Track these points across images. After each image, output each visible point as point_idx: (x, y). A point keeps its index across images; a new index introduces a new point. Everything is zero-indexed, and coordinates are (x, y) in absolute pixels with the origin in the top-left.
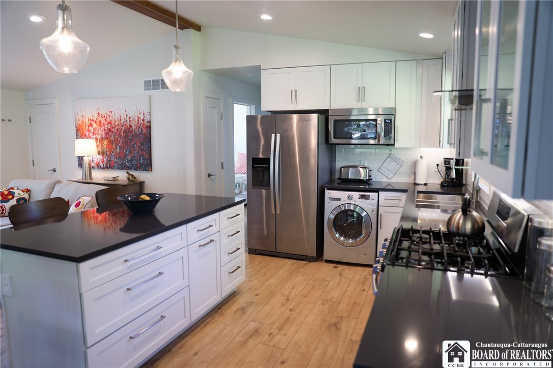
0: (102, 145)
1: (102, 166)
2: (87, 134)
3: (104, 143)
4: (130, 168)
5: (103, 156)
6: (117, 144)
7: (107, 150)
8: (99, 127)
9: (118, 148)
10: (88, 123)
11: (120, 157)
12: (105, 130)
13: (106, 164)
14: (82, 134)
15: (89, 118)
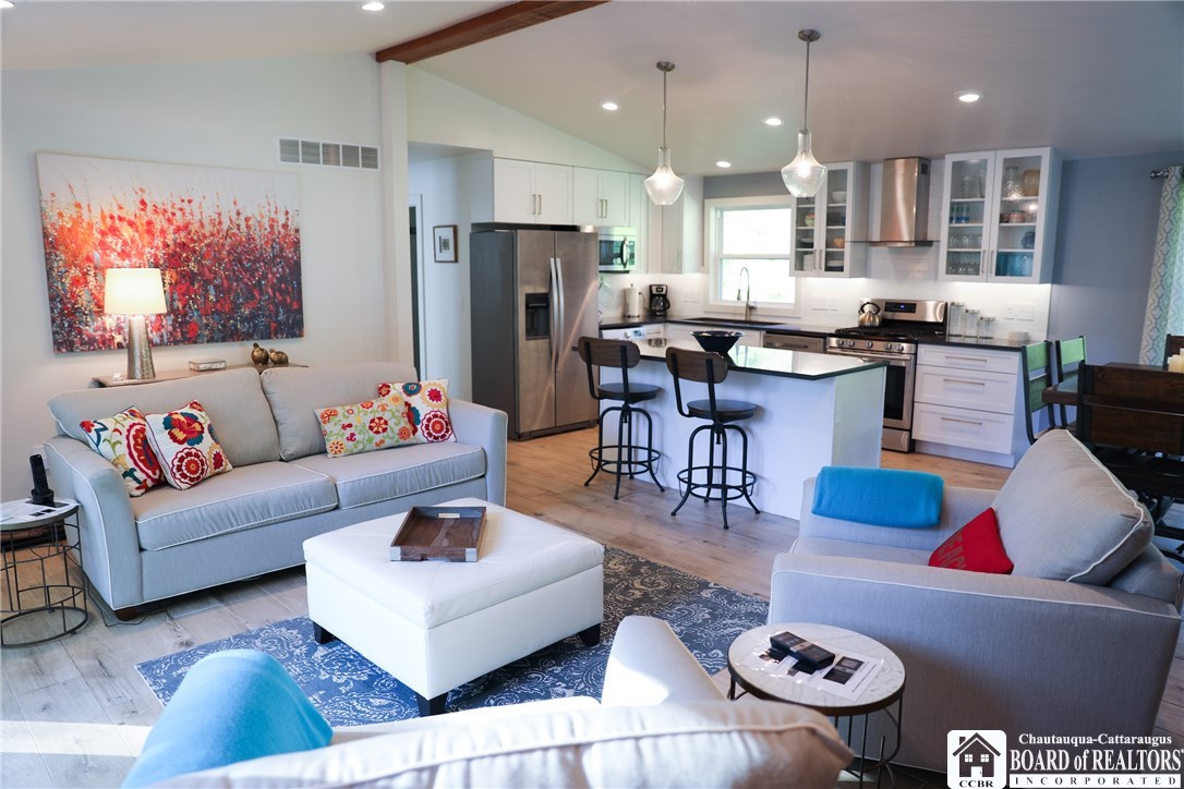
4: (248, 336)
9: (212, 292)
10: (99, 226)
12: (166, 245)
13: (171, 334)
15: (107, 213)
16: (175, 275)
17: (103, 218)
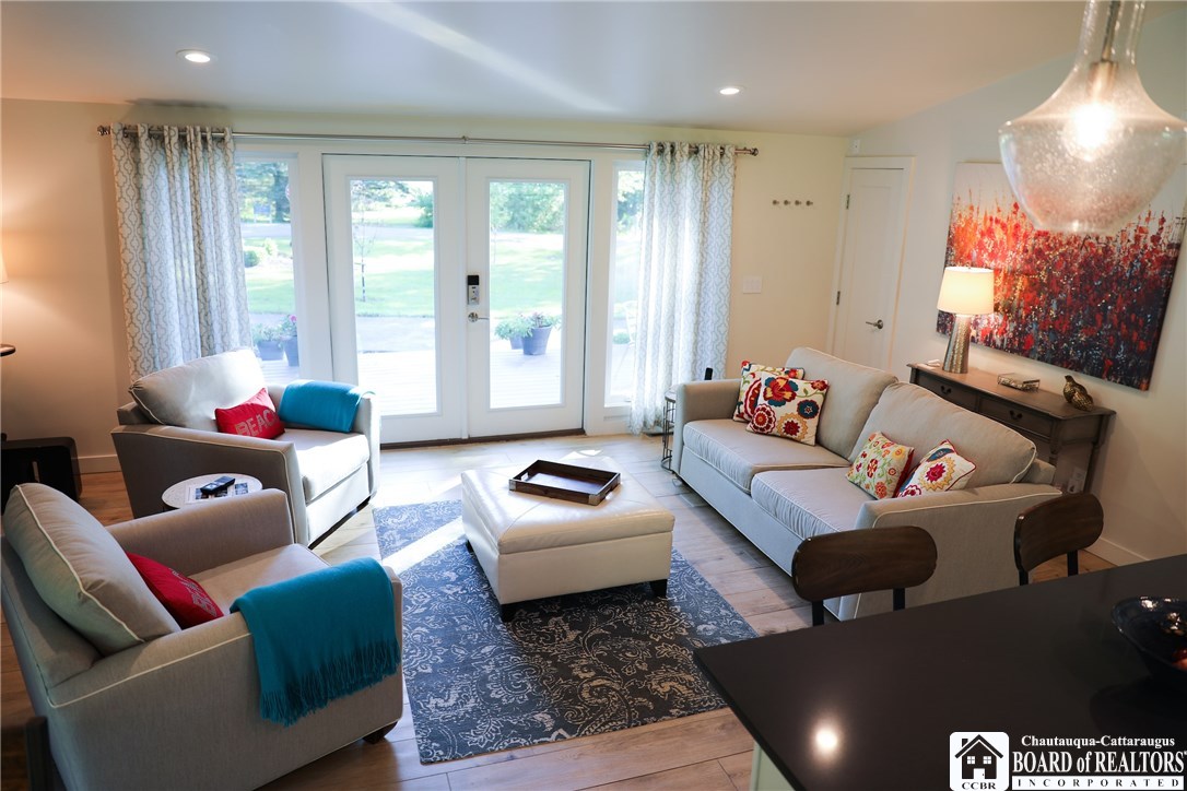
0: (1009, 290)
1: (999, 343)
2: (975, 254)
3: (1015, 285)
4: (1078, 367)
5: (1006, 318)
6: (1052, 295)
7: (1022, 304)
8: (1012, 242)
9: (1054, 306)
10: (981, 227)
11: (1054, 331)
12: (1026, 251)
13: (1011, 340)
14: (962, 253)
15: (989, 215)
16: (1026, 282)
17: (985, 219)
